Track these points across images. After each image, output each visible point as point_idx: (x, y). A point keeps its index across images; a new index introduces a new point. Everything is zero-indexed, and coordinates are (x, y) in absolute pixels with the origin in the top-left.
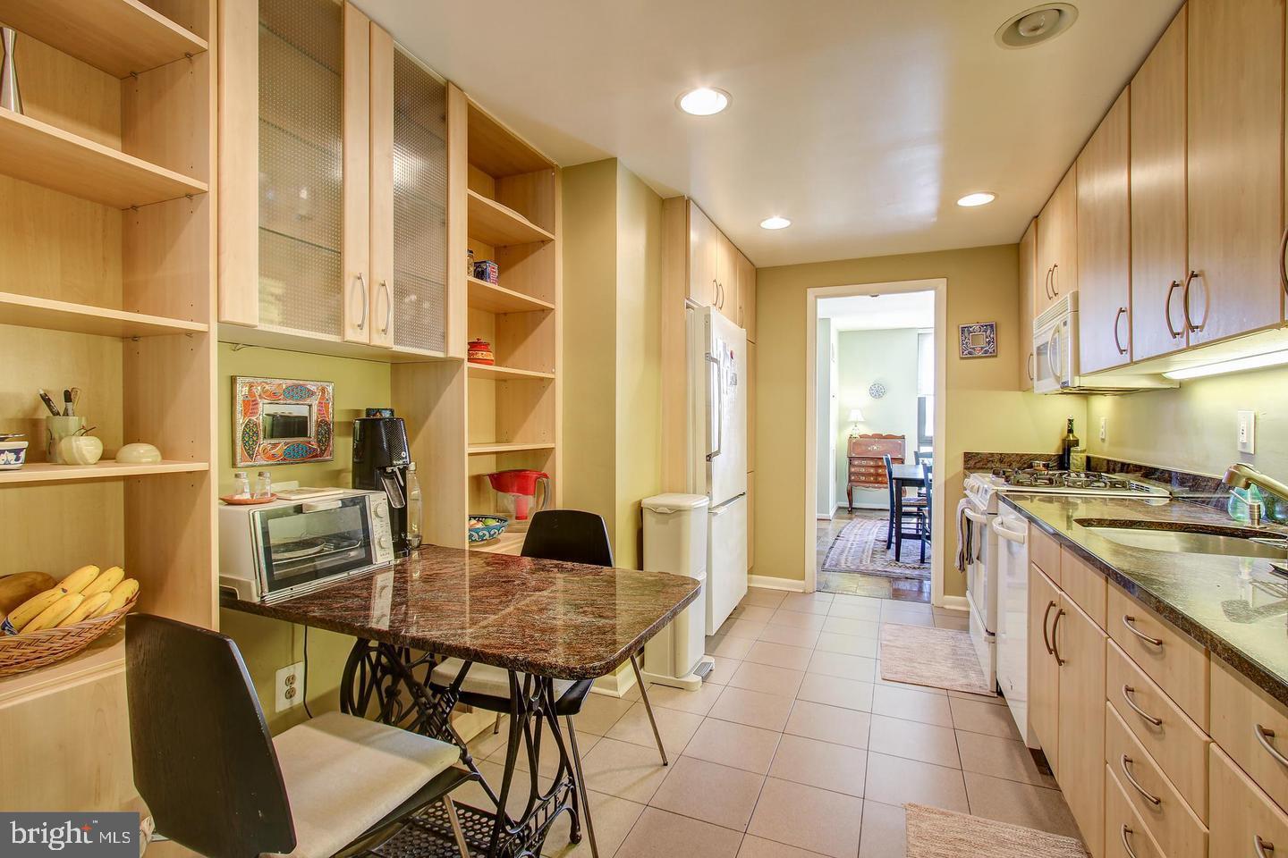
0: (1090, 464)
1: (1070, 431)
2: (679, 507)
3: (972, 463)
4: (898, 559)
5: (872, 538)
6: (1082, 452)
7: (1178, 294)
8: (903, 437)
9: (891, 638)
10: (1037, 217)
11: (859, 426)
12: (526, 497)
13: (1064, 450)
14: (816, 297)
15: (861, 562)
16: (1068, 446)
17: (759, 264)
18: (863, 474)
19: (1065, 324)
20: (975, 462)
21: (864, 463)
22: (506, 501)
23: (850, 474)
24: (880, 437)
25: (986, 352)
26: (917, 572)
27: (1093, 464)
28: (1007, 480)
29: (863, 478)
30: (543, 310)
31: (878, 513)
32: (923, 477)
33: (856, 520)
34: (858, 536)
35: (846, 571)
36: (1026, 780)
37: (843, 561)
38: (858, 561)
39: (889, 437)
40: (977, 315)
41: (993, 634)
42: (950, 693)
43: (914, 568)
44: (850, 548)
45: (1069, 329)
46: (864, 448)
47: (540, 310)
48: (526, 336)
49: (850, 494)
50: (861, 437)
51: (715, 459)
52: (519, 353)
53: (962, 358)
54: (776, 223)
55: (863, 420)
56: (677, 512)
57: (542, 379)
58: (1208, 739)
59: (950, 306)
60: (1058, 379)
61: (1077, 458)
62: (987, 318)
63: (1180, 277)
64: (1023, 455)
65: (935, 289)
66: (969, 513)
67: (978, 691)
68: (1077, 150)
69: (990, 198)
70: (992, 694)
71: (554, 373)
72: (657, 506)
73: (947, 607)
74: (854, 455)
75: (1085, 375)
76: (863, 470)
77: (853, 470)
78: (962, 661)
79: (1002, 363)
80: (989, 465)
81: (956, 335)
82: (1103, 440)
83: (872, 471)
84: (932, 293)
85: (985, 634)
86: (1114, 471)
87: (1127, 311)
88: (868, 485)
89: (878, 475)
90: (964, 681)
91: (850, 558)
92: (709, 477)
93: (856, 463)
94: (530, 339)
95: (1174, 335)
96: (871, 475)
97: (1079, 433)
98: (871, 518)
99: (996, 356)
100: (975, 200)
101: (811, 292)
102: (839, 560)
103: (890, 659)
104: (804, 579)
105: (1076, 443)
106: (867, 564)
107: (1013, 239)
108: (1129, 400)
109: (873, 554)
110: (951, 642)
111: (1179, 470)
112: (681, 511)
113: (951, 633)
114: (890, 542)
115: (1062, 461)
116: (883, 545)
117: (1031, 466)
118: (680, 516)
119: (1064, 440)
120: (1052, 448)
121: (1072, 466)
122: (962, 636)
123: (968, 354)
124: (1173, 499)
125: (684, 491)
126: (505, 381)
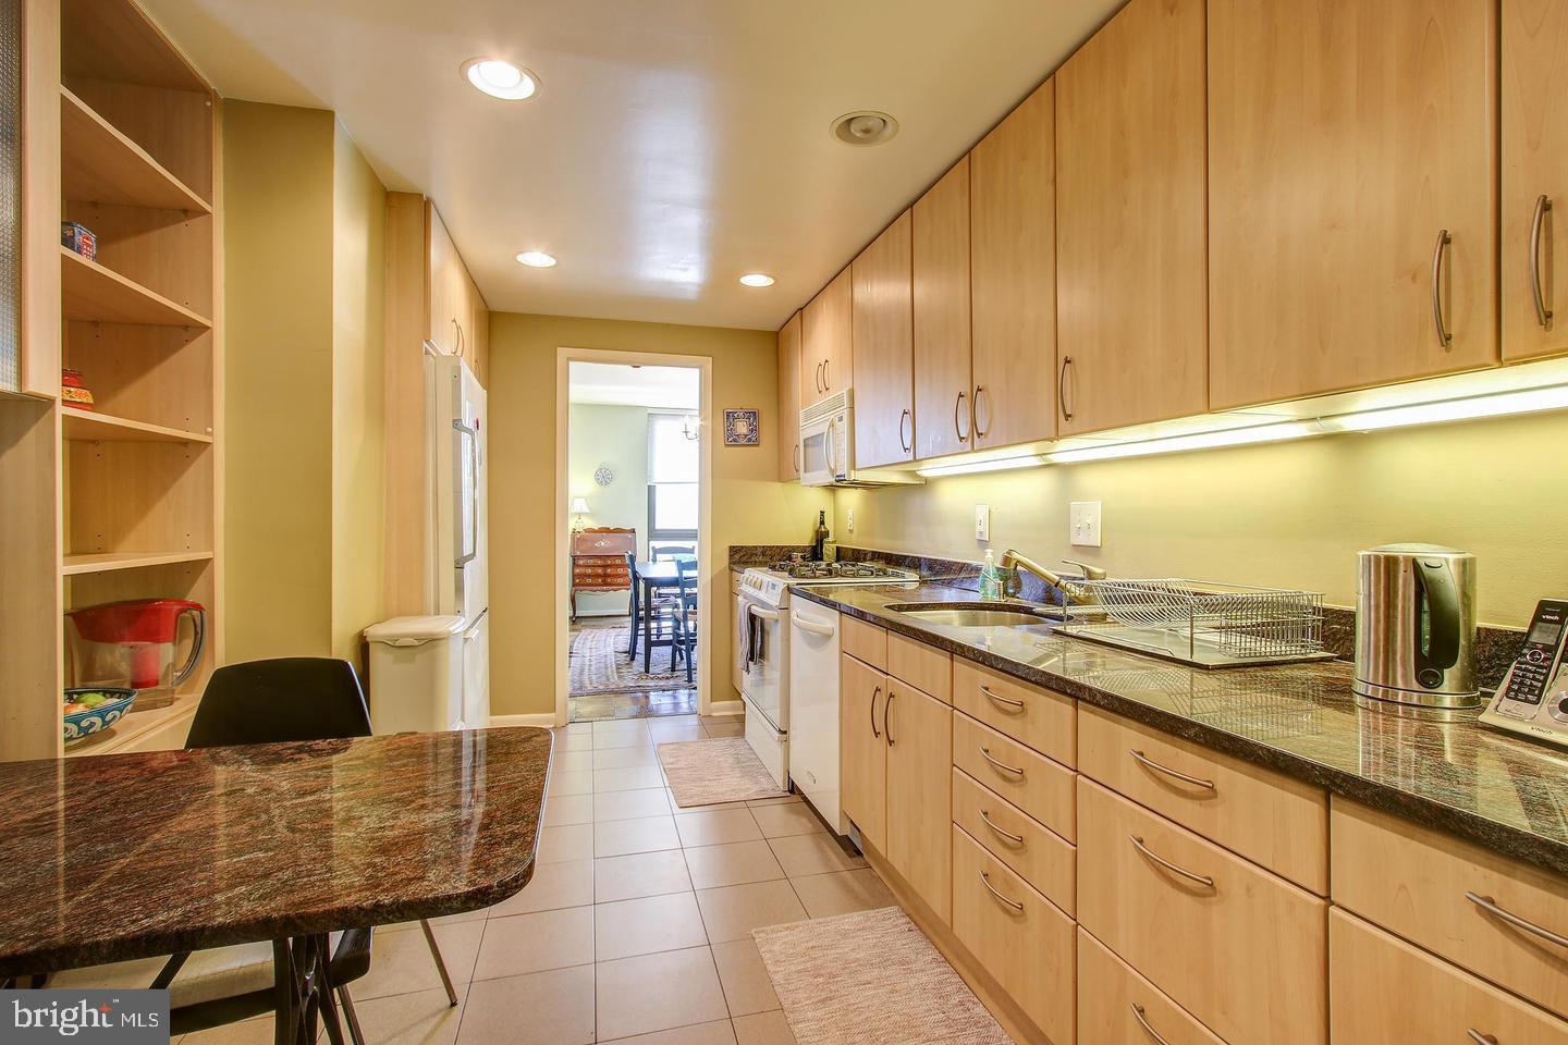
0: (841, 554)
1: (822, 523)
2: (432, 634)
3: (737, 557)
4: (647, 671)
5: (610, 650)
6: (833, 543)
7: (966, 403)
8: (633, 531)
9: (672, 760)
10: (801, 309)
11: (584, 519)
12: (156, 646)
13: (817, 541)
14: (569, 359)
15: (608, 680)
16: (821, 537)
17: (496, 306)
18: (589, 576)
19: (841, 419)
20: (742, 557)
21: (591, 562)
22: (109, 658)
23: (574, 576)
24: (607, 530)
25: (750, 440)
26: (671, 682)
27: (842, 554)
28: (791, 572)
29: (589, 581)
30: (187, 327)
31: (608, 620)
32: (677, 575)
33: (585, 632)
34: (594, 650)
35: (594, 694)
36: (841, 868)
37: (587, 682)
38: (604, 679)
39: (618, 531)
40: (742, 401)
41: (785, 732)
42: (750, 804)
43: (667, 678)
44: (590, 665)
45: (844, 426)
46: (589, 544)
47: (181, 326)
48: (144, 367)
49: (573, 601)
50: (586, 531)
51: (468, 565)
52: (131, 394)
53: (726, 445)
54: (537, 259)
55: (588, 511)
56: (431, 642)
57: (185, 443)
58: (1075, 773)
59: (715, 387)
60: (832, 471)
61: (829, 549)
62: (750, 405)
63: (966, 389)
64: (783, 547)
65: (700, 367)
66: (757, 610)
67: (773, 794)
68: (854, 253)
69: (770, 281)
70: (785, 794)
71: (211, 434)
72: (396, 638)
73: (714, 714)
74: (578, 553)
75: (859, 470)
76: (589, 571)
77: (577, 571)
78: (750, 766)
79: (763, 453)
80: (753, 559)
81: (720, 419)
82: (851, 531)
83: (600, 571)
84: (696, 372)
85: (778, 735)
86: (865, 560)
87: (910, 414)
88: (595, 588)
89: (606, 576)
90: (756, 788)
91: (594, 677)
92: (459, 589)
93: (581, 562)
94: (156, 373)
95: (961, 439)
96: (598, 576)
97: (829, 525)
98: (601, 627)
99: (758, 445)
100: (756, 280)
101: (563, 353)
102: (581, 682)
103: (679, 783)
104: (554, 711)
105: (827, 534)
106: (615, 682)
107: (775, 328)
108: (877, 493)
109: (617, 668)
110: (732, 751)
111: (925, 556)
112: (435, 640)
113: (728, 741)
114: (632, 653)
115: (815, 553)
116: (624, 658)
117: (790, 559)
118: (434, 647)
119: (817, 532)
120: (806, 540)
121: (825, 556)
122: (739, 742)
123: (733, 440)
124: (923, 582)
125: (421, 612)
126: (95, 442)
